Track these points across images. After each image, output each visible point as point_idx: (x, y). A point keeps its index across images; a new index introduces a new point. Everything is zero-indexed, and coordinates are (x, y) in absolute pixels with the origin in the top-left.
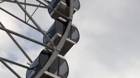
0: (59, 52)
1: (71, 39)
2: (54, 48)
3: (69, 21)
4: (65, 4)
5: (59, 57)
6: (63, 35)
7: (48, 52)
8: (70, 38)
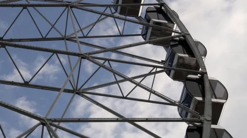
0: (210, 122)
1: (216, 98)
2: (202, 118)
3: (204, 75)
4: (187, 56)
5: (214, 129)
6: (204, 96)
7: (196, 128)
8: (214, 96)
